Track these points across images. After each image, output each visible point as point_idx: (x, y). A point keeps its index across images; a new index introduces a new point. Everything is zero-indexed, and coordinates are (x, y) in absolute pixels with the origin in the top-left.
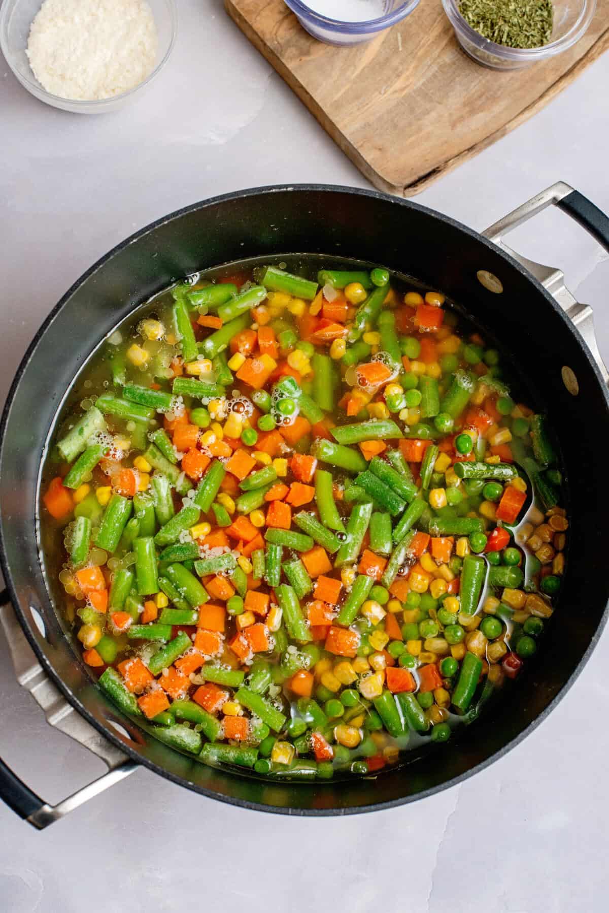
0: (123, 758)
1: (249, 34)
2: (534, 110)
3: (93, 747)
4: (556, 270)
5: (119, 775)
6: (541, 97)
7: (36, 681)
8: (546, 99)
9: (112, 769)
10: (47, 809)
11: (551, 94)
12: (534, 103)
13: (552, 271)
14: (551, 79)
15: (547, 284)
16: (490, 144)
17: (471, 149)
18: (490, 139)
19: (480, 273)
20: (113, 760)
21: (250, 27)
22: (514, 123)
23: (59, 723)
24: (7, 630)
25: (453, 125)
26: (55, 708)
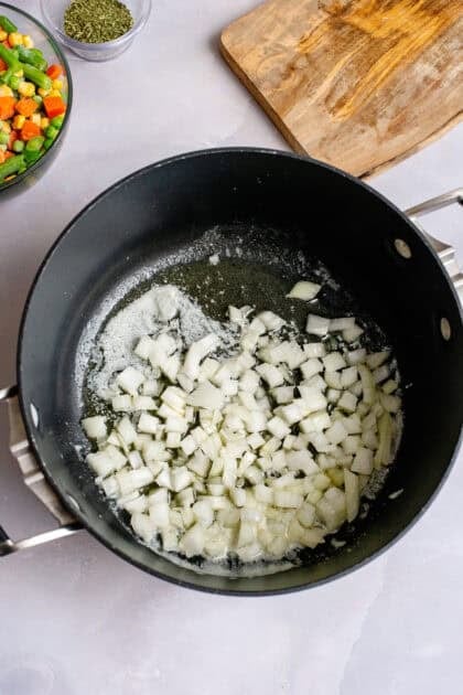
0: (71, 521)
1: (236, 70)
2: (439, 134)
3: (52, 509)
4: (449, 247)
5: (65, 532)
6: (444, 126)
7: (22, 452)
8: (447, 127)
9: (61, 527)
10: (10, 543)
11: (451, 123)
12: (438, 130)
13: (445, 247)
14: (452, 114)
15: (441, 255)
16: (405, 157)
17: (391, 161)
18: (405, 155)
19: (397, 241)
20: (63, 521)
21: (238, 66)
22: (424, 143)
23: (32, 484)
24: (11, 414)
25: (380, 143)
26: (31, 474)
